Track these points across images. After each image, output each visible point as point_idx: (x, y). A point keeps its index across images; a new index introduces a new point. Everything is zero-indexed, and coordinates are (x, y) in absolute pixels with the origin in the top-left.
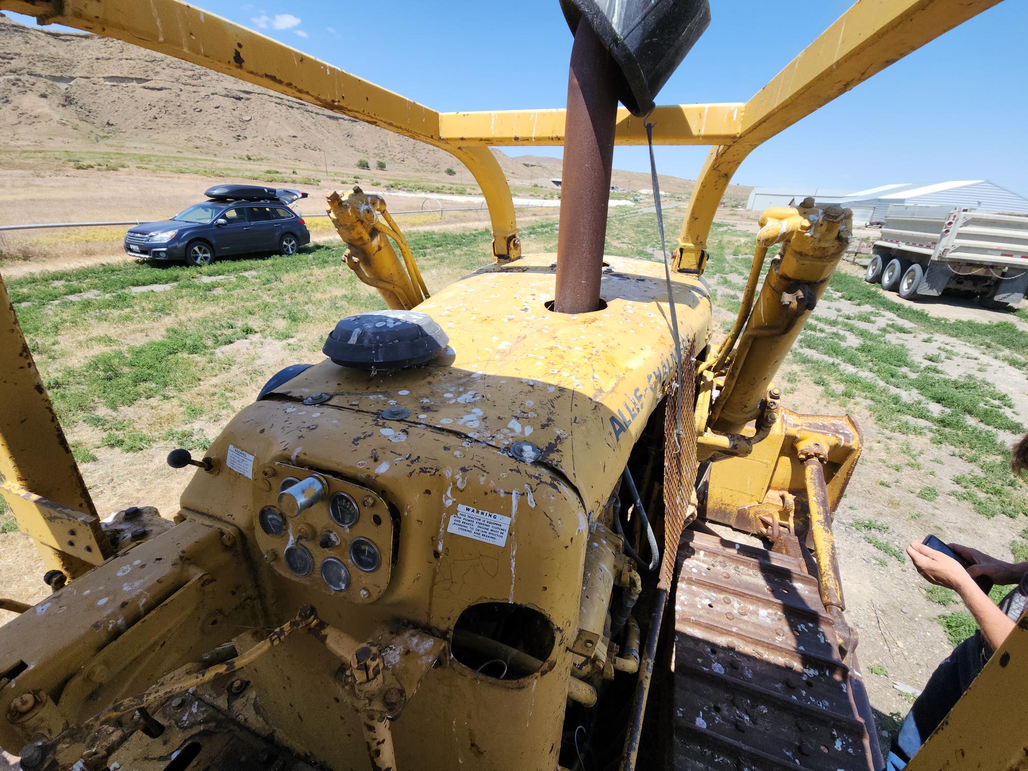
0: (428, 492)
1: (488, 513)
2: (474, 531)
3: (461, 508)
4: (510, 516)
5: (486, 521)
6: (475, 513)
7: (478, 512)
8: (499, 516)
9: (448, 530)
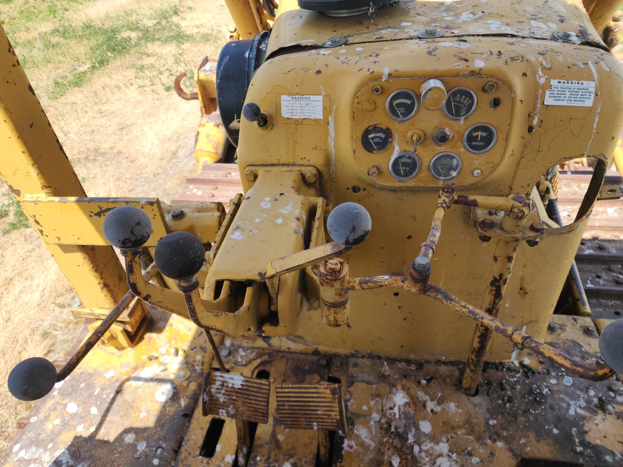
0: (525, 75)
1: (576, 82)
2: (567, 98)
3: (554, 82)
4: (594, 80)
5: (576, 88)
6: (566, 84)
7: (568, 83)
8: (585, 83)
9: (545, 103)
